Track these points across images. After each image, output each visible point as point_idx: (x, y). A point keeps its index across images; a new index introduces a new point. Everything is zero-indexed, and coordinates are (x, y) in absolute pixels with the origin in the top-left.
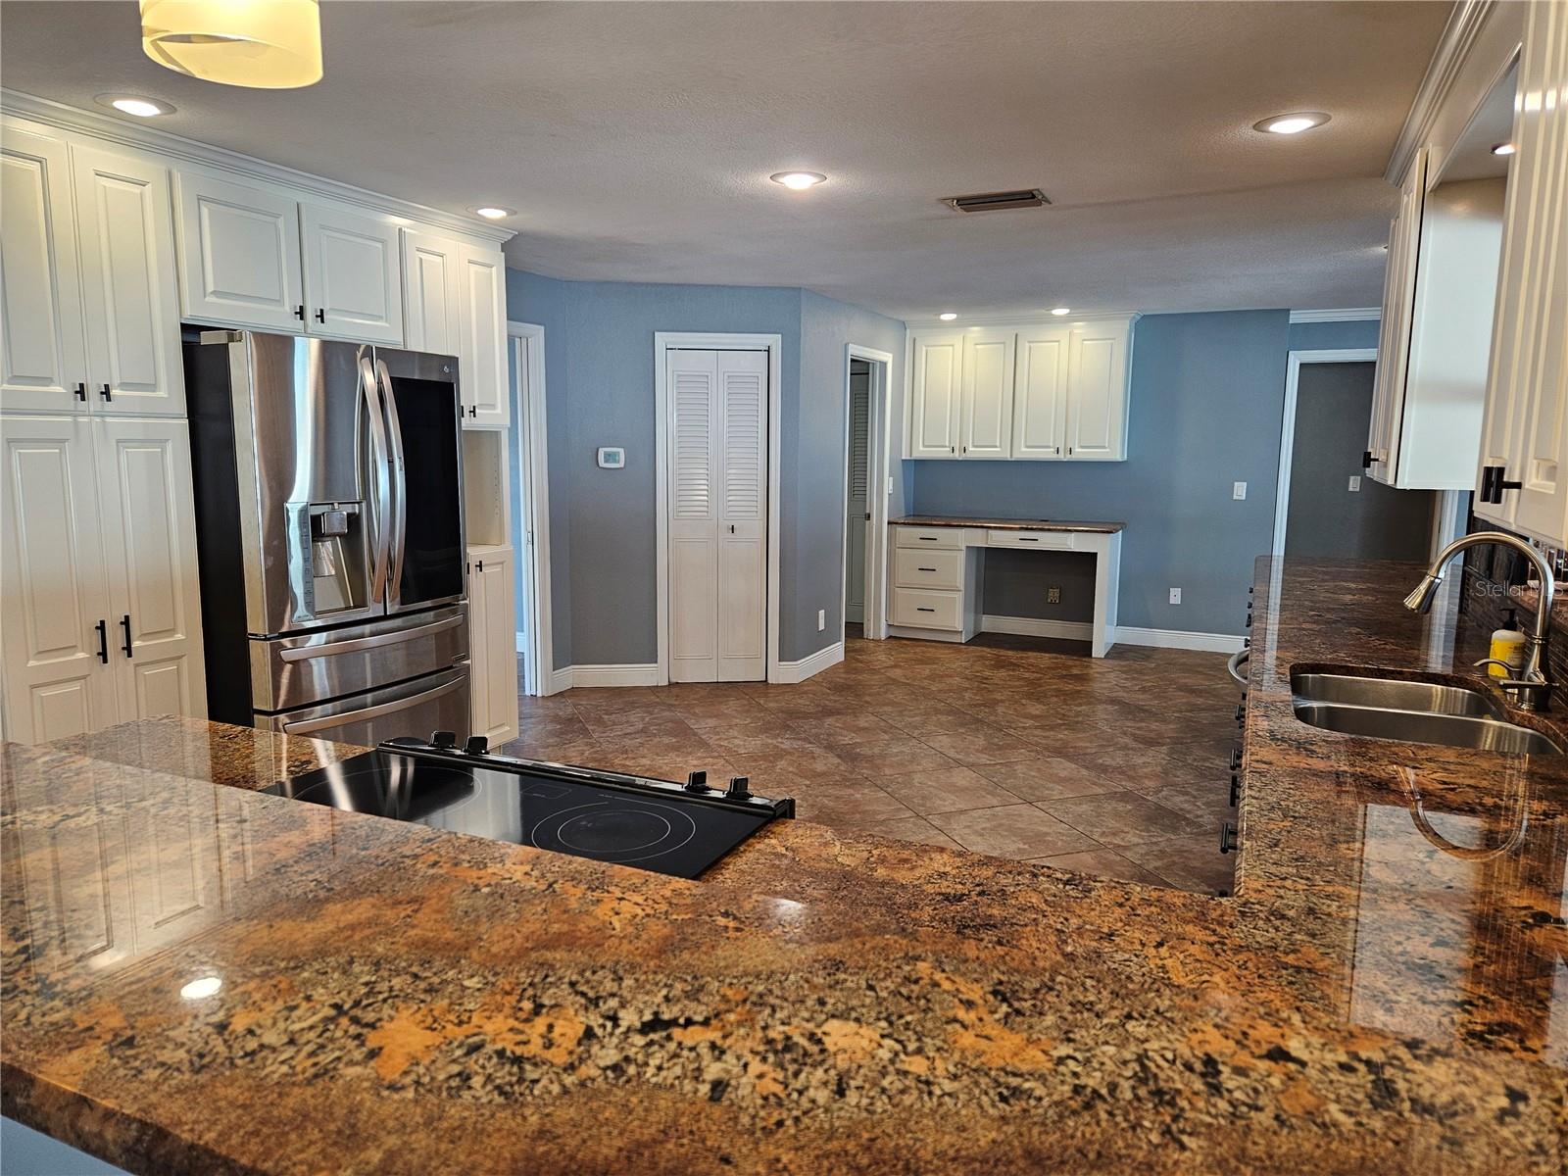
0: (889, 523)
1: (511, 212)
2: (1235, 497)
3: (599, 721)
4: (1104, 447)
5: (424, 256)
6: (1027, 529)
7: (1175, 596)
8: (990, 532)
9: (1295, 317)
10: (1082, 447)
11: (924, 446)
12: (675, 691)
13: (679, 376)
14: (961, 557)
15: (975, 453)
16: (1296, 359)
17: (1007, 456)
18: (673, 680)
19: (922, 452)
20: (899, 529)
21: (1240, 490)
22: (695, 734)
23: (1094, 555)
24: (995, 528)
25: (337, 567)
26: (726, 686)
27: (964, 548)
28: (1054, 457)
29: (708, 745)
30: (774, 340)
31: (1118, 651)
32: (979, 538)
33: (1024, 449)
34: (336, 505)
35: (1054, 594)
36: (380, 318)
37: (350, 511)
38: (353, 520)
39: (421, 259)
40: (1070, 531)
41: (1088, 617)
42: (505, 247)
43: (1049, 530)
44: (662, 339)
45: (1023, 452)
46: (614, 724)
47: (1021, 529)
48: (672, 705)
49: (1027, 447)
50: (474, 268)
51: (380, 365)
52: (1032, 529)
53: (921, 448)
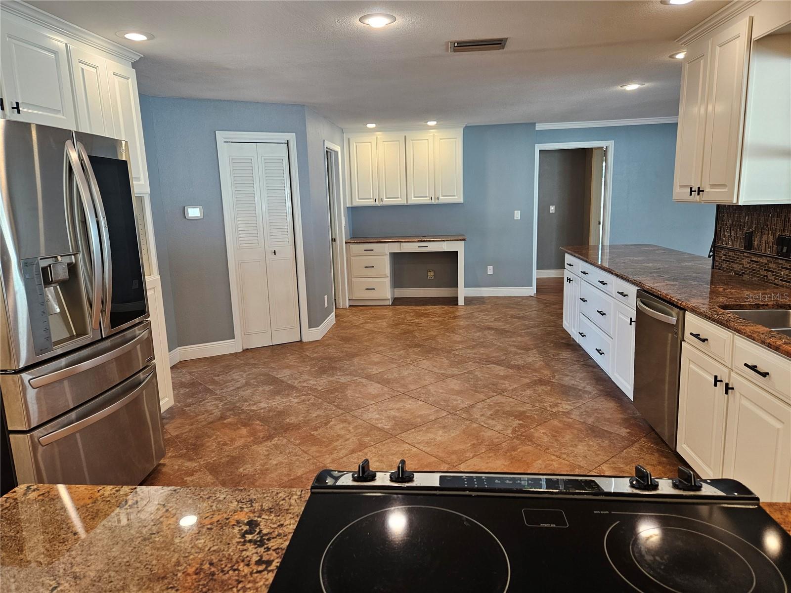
0: (346, 243)
1: (151, 37)
2: (515, 218)
3: (214, 382)
4: (455, 196)
5: (84, 67)
6: (421, 241)
7: (490, 270)
8: (402, 244)
9: (539, 127)
10: (443, 196)
11: (359, 199)
12: (250, 354)
13: (233, 159)
14: (387, 260)
15: (387, 202)
16: (538, 147)
17: (404, 202)
18: (245, 348)
19: (358, 202)
20: (352, 246)
21: (517, 215)
22: (282, 381)
23: (457, 252)
24: (405, 242)
25: (61, 306)
26: (279, 348)
27: (389, 254)
28: (429, 202)
29: (295, 387)
30: (292, 137)
31: (469, 301)
32: (396, 248)
33: (413, 199)
34: (59, 258)
35: (431, 275)
36: (58, 112)
37: (69, 262)
38: (72, 268)
39: (82, 69)
40: (444, 240)
41: (456, 285)
42: (134, 65)
43: (433, 241)
44: (221, 136)
45: (413, 200)
46: (226, 382)
47: (419, 241)
48: (255, 364)
49: (415, 197)
50: (117, 79)
51: (79, 145)
52: (424, 241)
53: (357, 200)
